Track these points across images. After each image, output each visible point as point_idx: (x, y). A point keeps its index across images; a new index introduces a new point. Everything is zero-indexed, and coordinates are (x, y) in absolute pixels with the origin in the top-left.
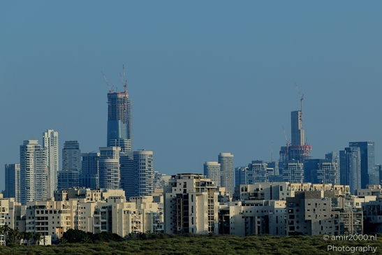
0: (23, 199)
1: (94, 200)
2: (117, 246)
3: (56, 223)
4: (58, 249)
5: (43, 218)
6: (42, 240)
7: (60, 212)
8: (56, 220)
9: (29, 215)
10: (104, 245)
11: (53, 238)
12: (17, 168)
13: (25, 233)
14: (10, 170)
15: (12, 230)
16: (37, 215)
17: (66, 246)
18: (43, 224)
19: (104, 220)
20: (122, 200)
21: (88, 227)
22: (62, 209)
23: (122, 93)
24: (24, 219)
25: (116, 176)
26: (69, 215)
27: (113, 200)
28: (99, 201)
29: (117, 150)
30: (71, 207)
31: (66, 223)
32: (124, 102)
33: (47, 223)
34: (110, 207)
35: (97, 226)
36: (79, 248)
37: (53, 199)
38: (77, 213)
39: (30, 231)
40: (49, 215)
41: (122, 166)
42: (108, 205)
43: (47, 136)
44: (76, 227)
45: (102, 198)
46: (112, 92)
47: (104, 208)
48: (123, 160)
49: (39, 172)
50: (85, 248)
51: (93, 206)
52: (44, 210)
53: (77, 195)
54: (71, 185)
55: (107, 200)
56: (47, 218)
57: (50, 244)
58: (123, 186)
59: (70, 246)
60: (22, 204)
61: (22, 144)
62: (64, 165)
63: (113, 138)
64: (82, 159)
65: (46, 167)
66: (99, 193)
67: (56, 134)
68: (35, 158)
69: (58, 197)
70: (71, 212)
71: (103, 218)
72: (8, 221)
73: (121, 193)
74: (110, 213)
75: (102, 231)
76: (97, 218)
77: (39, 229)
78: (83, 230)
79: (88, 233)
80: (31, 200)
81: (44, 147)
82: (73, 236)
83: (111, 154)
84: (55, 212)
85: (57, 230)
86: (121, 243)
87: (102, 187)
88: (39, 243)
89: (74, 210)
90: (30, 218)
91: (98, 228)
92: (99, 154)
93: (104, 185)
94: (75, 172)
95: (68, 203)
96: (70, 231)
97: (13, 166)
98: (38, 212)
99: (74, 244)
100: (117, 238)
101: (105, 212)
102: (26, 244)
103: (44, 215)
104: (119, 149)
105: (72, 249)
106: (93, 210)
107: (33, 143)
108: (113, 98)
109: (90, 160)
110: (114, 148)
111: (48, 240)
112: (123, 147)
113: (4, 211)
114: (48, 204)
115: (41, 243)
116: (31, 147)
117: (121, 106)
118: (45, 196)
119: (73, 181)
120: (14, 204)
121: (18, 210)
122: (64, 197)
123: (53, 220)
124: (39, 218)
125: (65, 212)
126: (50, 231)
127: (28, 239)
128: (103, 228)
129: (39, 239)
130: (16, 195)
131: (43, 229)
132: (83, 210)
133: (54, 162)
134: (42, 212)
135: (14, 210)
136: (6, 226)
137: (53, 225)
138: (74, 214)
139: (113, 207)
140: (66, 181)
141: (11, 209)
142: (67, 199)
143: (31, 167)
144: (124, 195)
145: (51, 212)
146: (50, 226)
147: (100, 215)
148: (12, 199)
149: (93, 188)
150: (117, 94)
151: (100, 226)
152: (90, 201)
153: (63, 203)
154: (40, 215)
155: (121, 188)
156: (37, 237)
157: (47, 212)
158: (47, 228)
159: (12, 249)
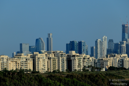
0: (96, 57)
1: (118, 58)
2: (125, 71)
3: (106, 64)
4: (107, 72)
5: (102, 63)
6: (102, 70)
7: (108, 61)
8: (106, 63)
9: (98, 62)
10: (121, 71)
11: (105, 69)
12: (94, 48)
13: (97, 68)
14: (92, 48)
15: (93, 66)
16: (100, 62)
17: (109, 71)
18: (102, 65)
19: (121, 64)
20: (126, 57)
21: (116, 65)
22: (108, 60)
23: (126, 25)
24: (97, 63)
25: (125, 50)
26: (110, 62)
27: (124, 57)
28: (119, 58)
29: (125, 42)
30: (111, 59)
31: (109, 64)
32: (127, 27)
33: (104, 64)
34: (123, 59)
35: (119, 65)
36: (113, 72)
37: (105, 57)
38: (113, 61)
39: (98, 67)
40: (104, 62)
41: (126, 47)
42: (122, 59)
43: (104, 38)
44: (113, 66)
45: (120, 57)
46: (123, 24)
47: (121, 60)
48: (127, 45)
49: (101, 49)
50: (115, 72)
51: (118, 59)
52: (103, 60)
53: (113, 56)
54: (111, 53)
55: (122, 57)
56: (104, 63)
57: (105, 71)
58: (127, 53)
59: (111, 71)
60: (96, 59)
61: (96, 40)
62: (109, 47)
63: (124, 38)
64: (114, 45)
65: (103, 47)
66: (119, 55)
67: (106, 37)
68: (100, 45)
69: (107, 57)
70: (111, 61)
71: (121, 63)
72: (92, 64)
73: (126, 55)
74: (123, 61)
75: (120, 67)
76: (119, 63)
77: (101, 66)
78: (115, 66)
79: (116, 67)
80: (99, 57)
81: (102, 41)
82: (111, 68)
83: (123, 43)
84: (106, 61)
85: (107, 67)
86: (126, 70)
87: (120, 53)
88: (101, 71)
89: (112, 60)
90: (98, 63)
91: (119, 66)
92: (119, 43)
93: (121, 53)
94: (112, 49)
95: (110, 58)
96: (111, 67)
97: (93, 47)
98: (101, 61)
99: (112, 71)
100: (125, 69)
101: (121, 61)
102: (97, 71)
103: (103, 62)
104: (126, 42)
105: (111, 72)
106: (118, 60)
107: (99, 40)
108: (123, 26)
109: (117, 45)
110: (124, 42)
111: (104, 70)
112: (127, 41)
113: (90, 61)
114: (104, 59)
115: (102, 71)
116: (98, 41)
117: (126, 29)
118: (103, 56)
119: (111, 51)
120: (94, 59)
121: (95, 61)
122: (109, 56)
123: (105, 64)
124: (101, 63)
125: (109, 61)
126: (105, 67)
127: (98, 69)
128: (121, 66)
129: (101, 69)
130: (94, 56)
131: (102, 66)
132: (115, 60)
133: (106, 46)
134: (102, 61)
135: (93, 61)
136: (91, 65)
137: (106, 65)
138: (112, 62)
139: (124, 60)
140: (109, 51)
141: (93, 60)
142: (110, 57)
143: (99, 47)
144: (127, 56)
145: (105, 61)
146: (104, 65)
147: (120, 62)
148: (93, 57)
149: (118, 54)
150: (125, 25)
151: (120, 65)
152: (117, 58)
153: (108, 58)
154: (102, 62)
155: (126, 54)
156: (100, 69)
157: (103, 61)
158: (104, 66)
159: (93, 72)
